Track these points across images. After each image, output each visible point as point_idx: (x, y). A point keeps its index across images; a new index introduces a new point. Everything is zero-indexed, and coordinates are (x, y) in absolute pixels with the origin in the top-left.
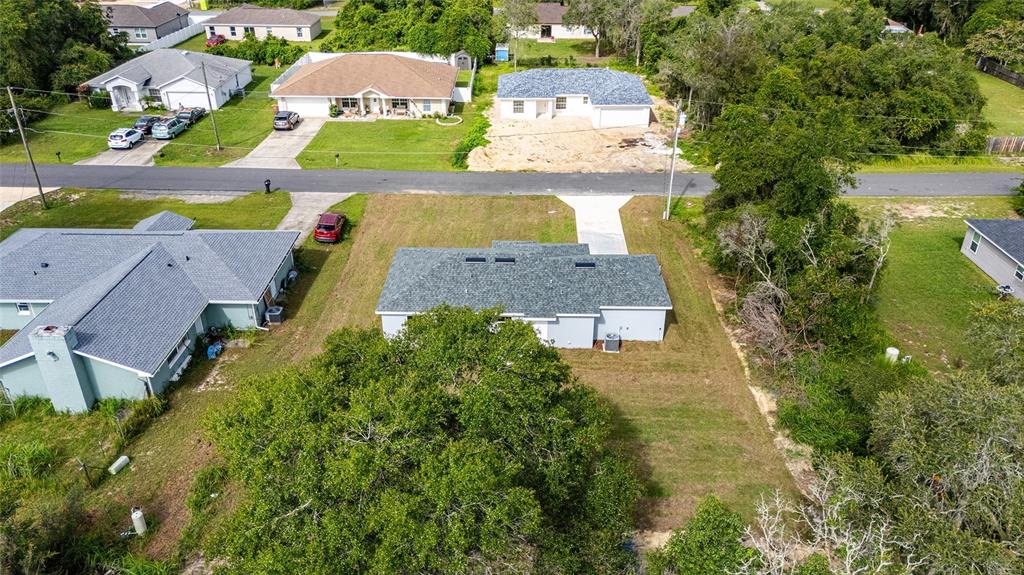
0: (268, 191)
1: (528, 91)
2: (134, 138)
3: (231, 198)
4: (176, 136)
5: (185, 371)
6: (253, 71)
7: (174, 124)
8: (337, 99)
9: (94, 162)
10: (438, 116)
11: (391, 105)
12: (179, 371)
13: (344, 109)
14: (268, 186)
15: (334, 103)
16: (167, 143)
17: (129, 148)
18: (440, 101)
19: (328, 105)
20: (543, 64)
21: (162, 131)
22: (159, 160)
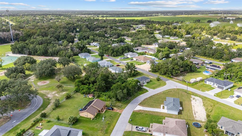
0: (120, 63)
2: (121, 58)
9: (116, 59)
21: (123, 58)
22: (120, 60)
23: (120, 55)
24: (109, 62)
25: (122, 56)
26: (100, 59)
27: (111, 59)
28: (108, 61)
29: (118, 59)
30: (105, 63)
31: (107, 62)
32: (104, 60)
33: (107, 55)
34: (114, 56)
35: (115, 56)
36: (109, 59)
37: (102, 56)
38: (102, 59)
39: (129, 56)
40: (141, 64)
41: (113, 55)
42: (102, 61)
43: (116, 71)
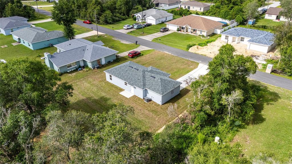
0: (136, 44)
1: (231, 33)
2: (129, 27)
3: (129, 43)
4: (139, 29)
5: (72, 71)
6: (174, 17)
7: (138, 26)
8: (180, 27)
9: (118, 31)
10: (203, 36)
11: (193, 30)
12: (70, 71)
13: (182, 30)
14: (136, 43)
15: (179, 27)
16: (135, 29)
17: (127, 29)
18: (205, 32)
19: (177, 28)
20: (262, 27)
21: (135, 27)
22: (129, 33)
23: (124, 20)
24: (100, 45)
25: (130, 21)
26: (62, 35)
27: (100, 33)
28: (92, 39)
29: (123, 29)
30: (84, 49)
31: (90, 46)
32: (78, 37)
33: (83, 21)
34: (107, 22)
35: (110, 23)
36: (94, 33)
37: (68, 21)
38: (70, 34)
39: (151, 20)
40: (207, 42)
41: (102, 18)
42: (70, 41)
43: (149, 91)
